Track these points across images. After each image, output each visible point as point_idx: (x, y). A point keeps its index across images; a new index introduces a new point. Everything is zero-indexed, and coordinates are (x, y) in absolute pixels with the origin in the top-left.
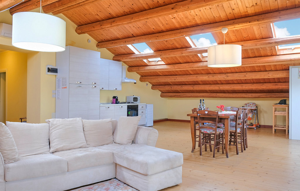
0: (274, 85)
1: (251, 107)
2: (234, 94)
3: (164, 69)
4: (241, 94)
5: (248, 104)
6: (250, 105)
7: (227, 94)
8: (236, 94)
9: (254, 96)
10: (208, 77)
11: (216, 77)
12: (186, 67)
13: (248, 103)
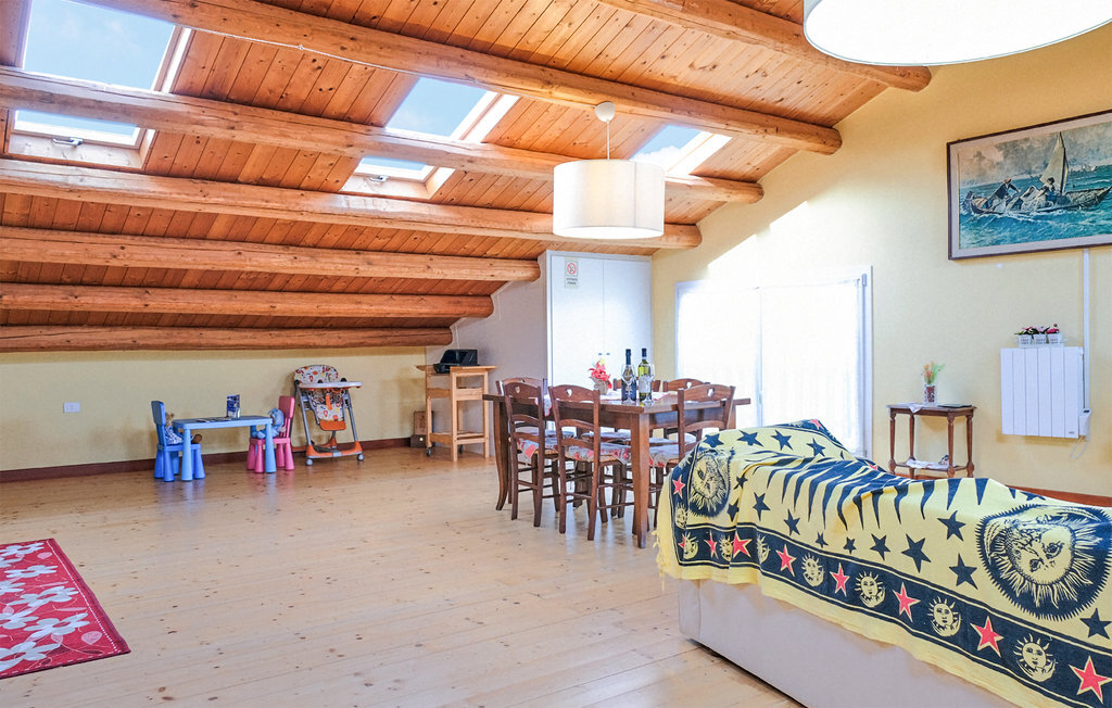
0: (450, 303)
1: (320, 382)
2: (277, 333)
3: (133, 197)
4: (299, 333)
5: (306, 372)
6: (315, 373)
7: (249, 334)
8: (284, 333)
9: (348, 341)
10: (292, 257)
11: (329, 260)
12: (270, 205)
13: (305, 368)
